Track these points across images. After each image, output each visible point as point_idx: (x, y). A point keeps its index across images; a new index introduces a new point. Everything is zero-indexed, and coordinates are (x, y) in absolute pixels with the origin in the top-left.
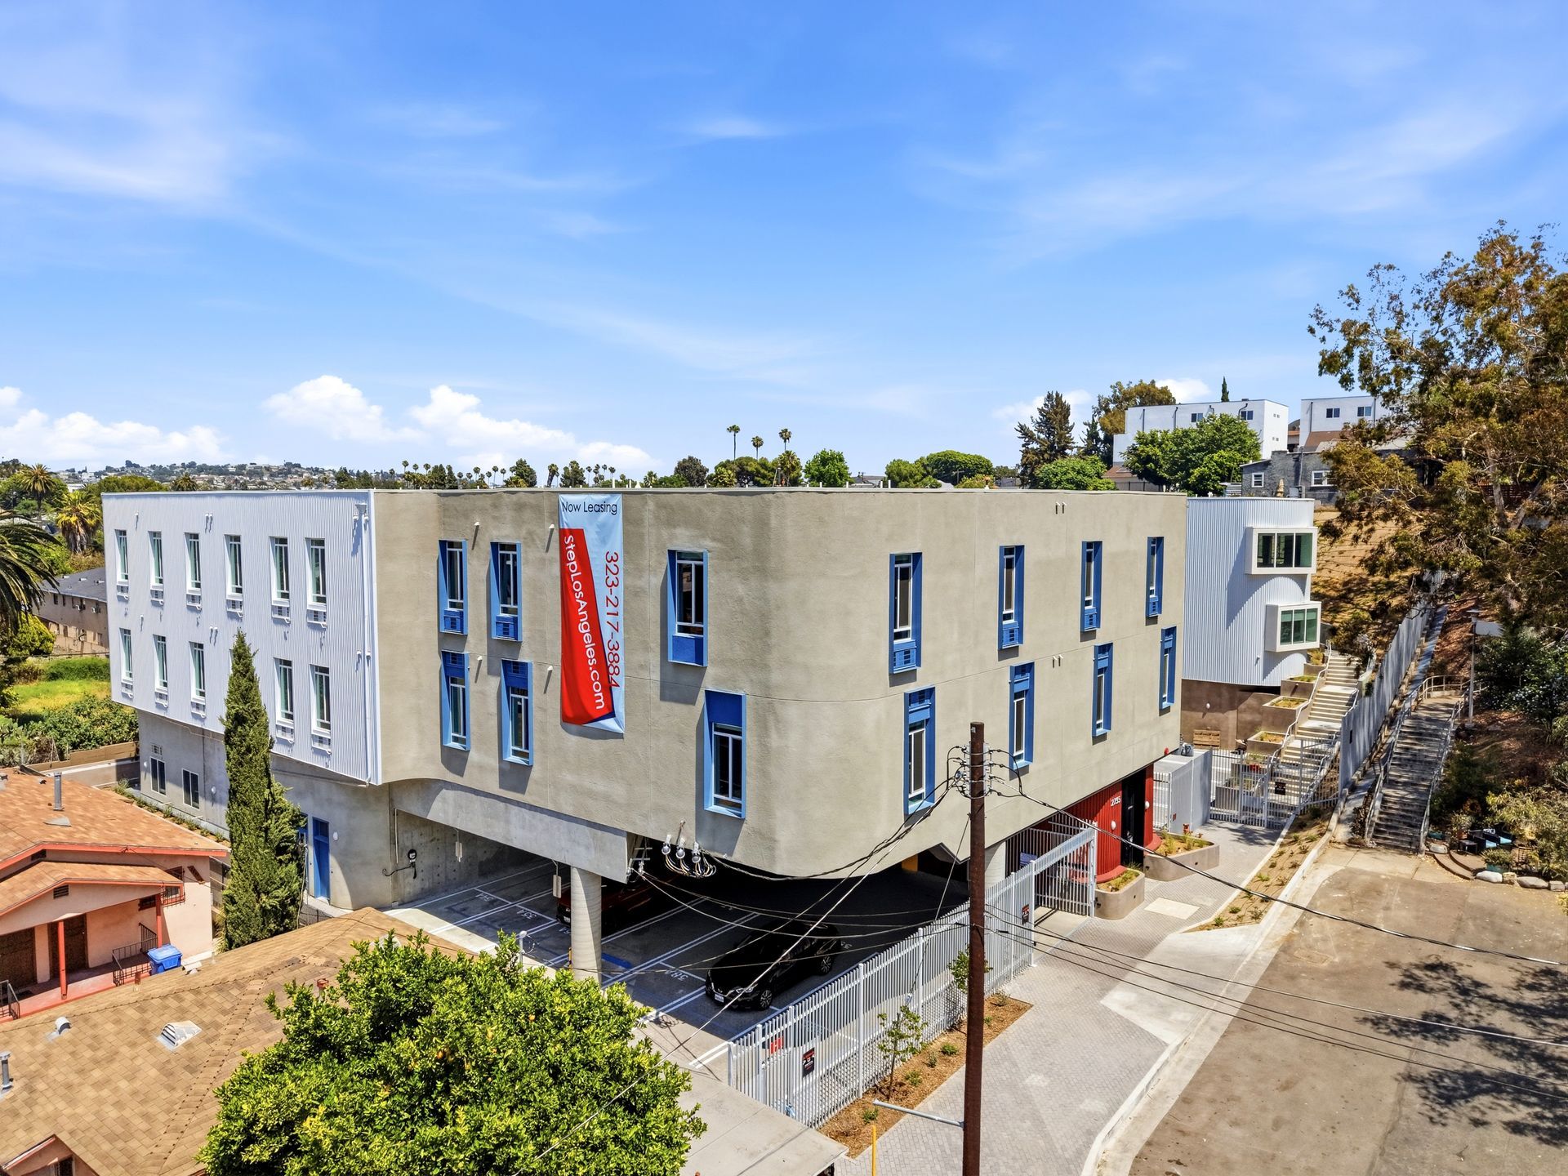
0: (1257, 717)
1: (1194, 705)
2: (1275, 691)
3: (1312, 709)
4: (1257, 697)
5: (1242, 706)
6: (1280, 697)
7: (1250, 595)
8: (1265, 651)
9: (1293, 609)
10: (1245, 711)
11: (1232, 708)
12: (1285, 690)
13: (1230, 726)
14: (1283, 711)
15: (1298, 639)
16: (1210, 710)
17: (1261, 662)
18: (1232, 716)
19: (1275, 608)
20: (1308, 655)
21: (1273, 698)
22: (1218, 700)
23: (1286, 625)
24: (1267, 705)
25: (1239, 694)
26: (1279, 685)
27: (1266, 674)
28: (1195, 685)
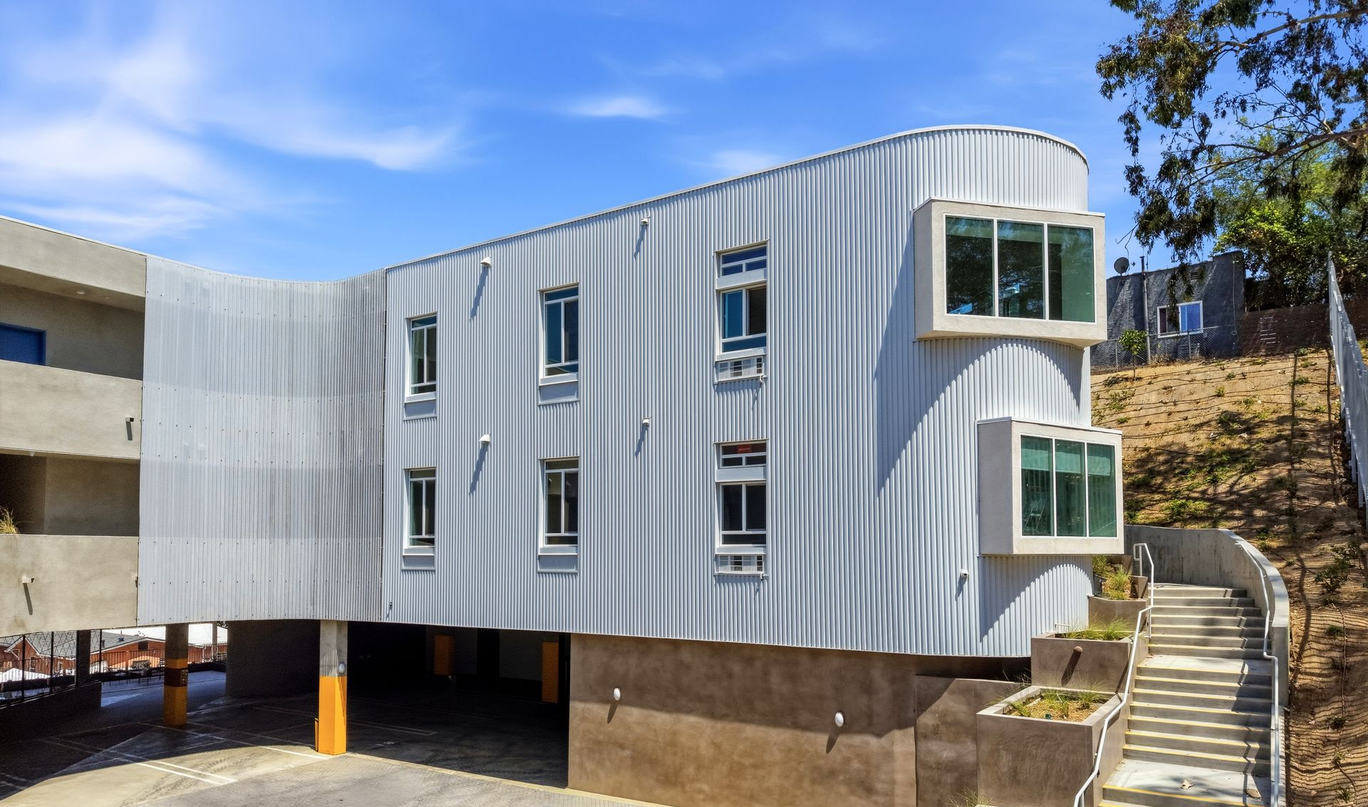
0: (967, 751)
1: (804, 717)
2: (1016, 670)
3: (1131, 725)
4: (965, 691)
5: (927, 719)
6: (1033, 689)
7: (932, 395)
8: (984, 558)
9: (1054, 435)
10: (935, 733)
11: (902, 725)
12: (1044, 667)
13: (900, 777)
14: (1045, 733)
15: (1070, 527)
16: (847, 729)
17: (973, 587)
18: (902, 743)
19: (1005, 425)
20: (1097, 568)
21: (1009, 692)
22: (863, 700)
23: (1035, 482)
24: (990, 711)
25: (917, 681)
26: (1026, 652)
27: (987, 622)
28: (804, 660)
